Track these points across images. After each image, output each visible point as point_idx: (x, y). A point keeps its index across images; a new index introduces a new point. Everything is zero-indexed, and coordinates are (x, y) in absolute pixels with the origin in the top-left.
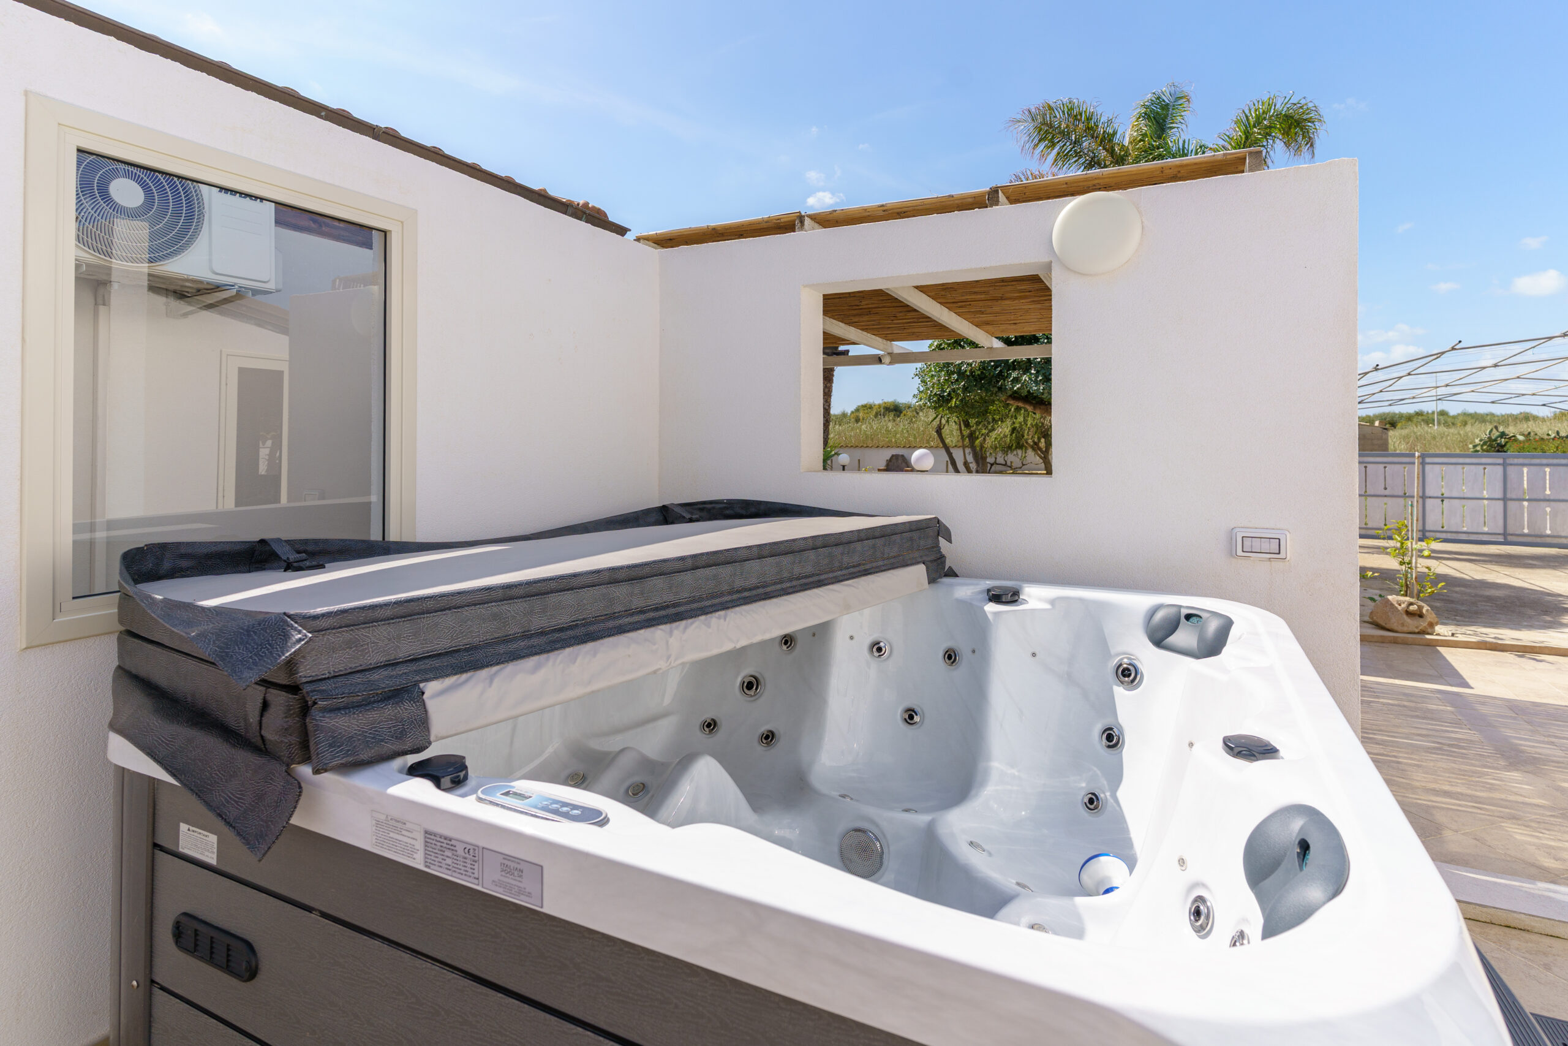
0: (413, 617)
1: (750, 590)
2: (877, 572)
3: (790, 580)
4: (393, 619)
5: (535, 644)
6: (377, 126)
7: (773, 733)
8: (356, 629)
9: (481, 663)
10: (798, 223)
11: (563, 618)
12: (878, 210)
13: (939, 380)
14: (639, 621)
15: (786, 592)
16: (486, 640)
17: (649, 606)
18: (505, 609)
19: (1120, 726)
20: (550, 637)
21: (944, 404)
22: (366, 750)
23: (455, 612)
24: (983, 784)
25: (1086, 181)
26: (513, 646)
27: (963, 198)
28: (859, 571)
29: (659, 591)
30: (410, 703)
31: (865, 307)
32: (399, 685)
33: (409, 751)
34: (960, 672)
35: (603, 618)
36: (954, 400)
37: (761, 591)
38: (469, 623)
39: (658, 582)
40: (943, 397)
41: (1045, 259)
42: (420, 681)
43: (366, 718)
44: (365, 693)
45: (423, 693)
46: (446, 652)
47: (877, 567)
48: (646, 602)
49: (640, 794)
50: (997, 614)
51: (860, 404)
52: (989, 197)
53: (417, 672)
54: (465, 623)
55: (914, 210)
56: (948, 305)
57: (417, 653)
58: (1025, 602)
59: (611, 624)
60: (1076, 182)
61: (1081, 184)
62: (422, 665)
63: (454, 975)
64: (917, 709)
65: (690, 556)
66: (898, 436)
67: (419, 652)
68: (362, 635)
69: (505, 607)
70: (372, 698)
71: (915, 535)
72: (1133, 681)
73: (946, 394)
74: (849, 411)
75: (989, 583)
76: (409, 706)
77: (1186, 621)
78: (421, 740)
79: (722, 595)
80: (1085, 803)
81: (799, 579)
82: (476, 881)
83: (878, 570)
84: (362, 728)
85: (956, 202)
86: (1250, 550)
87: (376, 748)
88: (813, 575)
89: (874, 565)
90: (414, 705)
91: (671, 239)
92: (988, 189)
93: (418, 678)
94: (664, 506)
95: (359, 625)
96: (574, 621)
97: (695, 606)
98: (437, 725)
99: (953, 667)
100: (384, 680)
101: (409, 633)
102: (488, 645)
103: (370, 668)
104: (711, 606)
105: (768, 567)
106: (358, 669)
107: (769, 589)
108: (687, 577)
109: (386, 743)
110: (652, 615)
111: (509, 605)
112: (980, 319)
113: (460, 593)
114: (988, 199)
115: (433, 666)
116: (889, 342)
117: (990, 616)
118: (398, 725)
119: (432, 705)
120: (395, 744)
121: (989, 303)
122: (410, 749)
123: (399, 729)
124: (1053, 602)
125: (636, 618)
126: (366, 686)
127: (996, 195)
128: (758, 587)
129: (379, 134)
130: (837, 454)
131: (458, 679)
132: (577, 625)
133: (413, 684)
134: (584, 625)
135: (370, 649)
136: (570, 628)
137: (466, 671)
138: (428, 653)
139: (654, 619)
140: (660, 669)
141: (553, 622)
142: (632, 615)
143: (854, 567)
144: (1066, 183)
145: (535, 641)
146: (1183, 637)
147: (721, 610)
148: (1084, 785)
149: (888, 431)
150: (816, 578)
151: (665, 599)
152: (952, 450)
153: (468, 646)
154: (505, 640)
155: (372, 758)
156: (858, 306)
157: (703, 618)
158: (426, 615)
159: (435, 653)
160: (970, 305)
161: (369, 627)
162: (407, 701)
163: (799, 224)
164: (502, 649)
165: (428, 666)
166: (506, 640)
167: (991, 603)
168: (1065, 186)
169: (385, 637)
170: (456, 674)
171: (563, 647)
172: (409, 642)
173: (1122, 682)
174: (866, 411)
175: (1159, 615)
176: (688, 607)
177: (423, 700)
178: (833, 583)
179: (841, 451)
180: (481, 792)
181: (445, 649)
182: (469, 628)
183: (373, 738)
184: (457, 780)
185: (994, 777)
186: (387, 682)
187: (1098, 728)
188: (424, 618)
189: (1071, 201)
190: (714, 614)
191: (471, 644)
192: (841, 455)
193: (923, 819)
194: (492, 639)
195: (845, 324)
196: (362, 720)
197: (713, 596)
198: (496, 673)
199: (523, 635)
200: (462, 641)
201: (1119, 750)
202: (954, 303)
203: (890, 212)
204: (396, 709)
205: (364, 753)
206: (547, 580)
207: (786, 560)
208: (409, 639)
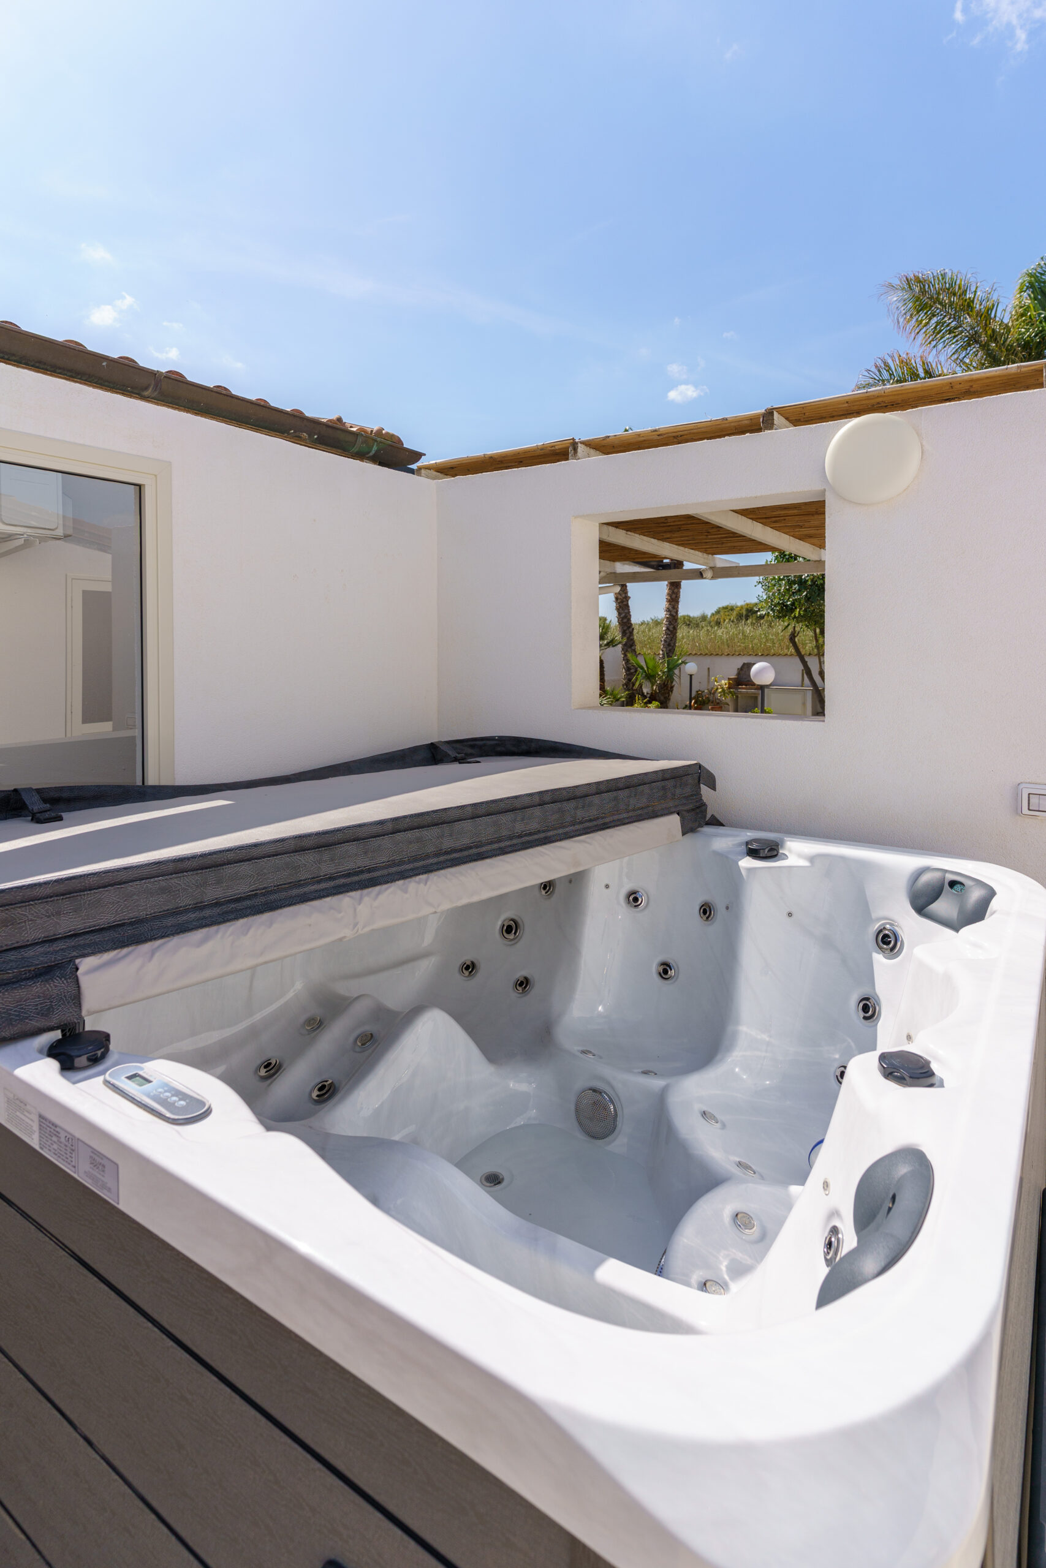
0: (72, 895)
1: (461, 850)
2: (617, 826)
3: (510, 838)
4: (51, 897)
5: (207, 915)
6: (158, 371)
7: (526, 979)
8: (12, 908)
9: (145, 937)
10: (571, 451)
11: (242, 888)
12: (654, 435)
13: (779, 590)
14: (326, 889)
15: (503, 852)
16: (154, 913)
17: (341, 872)
18: (175, 882)
19: (878, 997)
20: (225, 908)
21: (788, 614)
22: (9, 1027)
23: (118, 888)
24: (730, 1049)
25: (868, 399)
26: (182, 919)
27: (739, 420)
28: (596, 826)
29: (353, 858)
30: (61, 979)
31: (672, 524)
32: (54, 962)
33: (55, 1027)
34: (714, 928)
35: (287, 886)
36: (798, 610)
37: (474, 851)
38: (135, 897)
39: (351, 848)
40: (787, 606)
41: (817, 487)
42: (77, 956)
43: (12, 996)
44: (15, 971)
45: (77, 969)
46: (110, 926)
47: (618, 820)
48: (337, 869)
49: (368, 1044)
50: (750, 870)
51: (721, 606)
52: (763, 420)
53: (74, 948)
54: (131, 897)
55: (690, 433)
56: (761, 521)
57: (78, 928)
58: (785, 857)
59: (295, 892)
60: (857, 401)
61: (864, 402)
62: (81, 941)
63: (64, 1253)
64: (672, 963)
65: (391, 819)
66: (756, 641)
67: (80, 928)
68: (19, 913)
69: (175, 881)
70: (24, 975)
71: (669, 784)
72: (892, 949)
73: (789, 603)
74: (709, 613)
75: (750, 835)
76: (59, 983)
77: (949, 889)
78: (69, 1016)
79: (427, 857)
80: (837, 1076)
81: (521, 837)
82: (73, 1169)
83: (618, 823)
84: (7, 1006)
85: (732, 424)
86: (1037, 809)
87: (19, 1026)
88: (539, 832)
89: (616, 817)
90: (65, 982)
91: (452, 468)
92: (763, 411)
93: (75, 954)
94: (432, 743)
95: (15, 904)
96: (253, 891)
97: (394, 870)
98: (89, 1001)
99: (709, 922)
100: (38, 956)
101: (70, 909)
102: (155, 918)
103: (26, 945)
104: (412, 870)
105: (485, 828)
106: (14, 946)
107: (484, 849)
108: (386, 841)
109: (31, 1020)
110: (342, 881)
111: (179, 879)
112: (801, 533)
113: (126, 869)
114: (763, 422)
115: (93, 941)
116: (710, 556)
117: (744, 873)
118: (46, 1002)
119: (85, 981)
120: (40, 1021)
121: (806, 518)
122: (56, 1025)
123: (46, 1006)
124: (812, 859)
125: (323, 885)
126: (19, 963)
127: (770, 418)
128: (471, 848)
129: (161, 380)
130: (684, 663)
131: (118, 954)
132: (256, 895)
133: (68, 960)
134: (264, 895)
135: (28, 927)
136: (248, 898)
137: (127, 946)
138: (90, 928)
139: (344, 885)
140: (345, 937)
141: (229, 892)
142: (319, 882)
143: (590, 820)
144: (847, 402)
145: (207, 913)
146: (943, 906)
147: (422, 874)
148: (837, 1056)
149: (745, 636)
150: (542, 835)
151: (359, 864)
152: (807, 659)
153: (133, 920)
154: (174, 912)
155: (14, 1035)
156: (665, 523)
157: (401, 882)
158: (86, 893)
159: (97, 927)
160: (785, 520)
161: (26, 906)
162: (57, 978)
163: (573, 452)
164: (170, 921)
165: (87, 942)
166: (176, 912)
167: (748, 857)
168: (846, 405)
169: (43, 915)
170: (115, 949)
171: (236, 918)
172: (70, 918)
173: (881, 948)
174: (727, 613)
175: (926, 878)
176: (385, 872)
177: (77, 976)
178: (560, 840)
179: (688, 659)
180: (110, 1075)
181: (109, 923)
182: (135, 902)
183: (17, 1016)
184: (94, 1058)
185: (742, 1042)
186: (42, 959)
187: (854, 998)
188: (84, 895)
189: (846, 423)
190: (414, 878)
191: (137, 917)
192: (688, 664)
193: (657, 1083)
194: (160, 912)
195: (658, 540)
196: (8, 998)
197: (415, 859)
198: (159, 947)
199: (195, 907)
200: (127, 915)
201: (876, 1022)
202: (766, 518)
203: (665, 436)
204: (45, 986)
205: (6, 1031)
206: (223, 851)
207: (504, 819)
208: (69, 916)
